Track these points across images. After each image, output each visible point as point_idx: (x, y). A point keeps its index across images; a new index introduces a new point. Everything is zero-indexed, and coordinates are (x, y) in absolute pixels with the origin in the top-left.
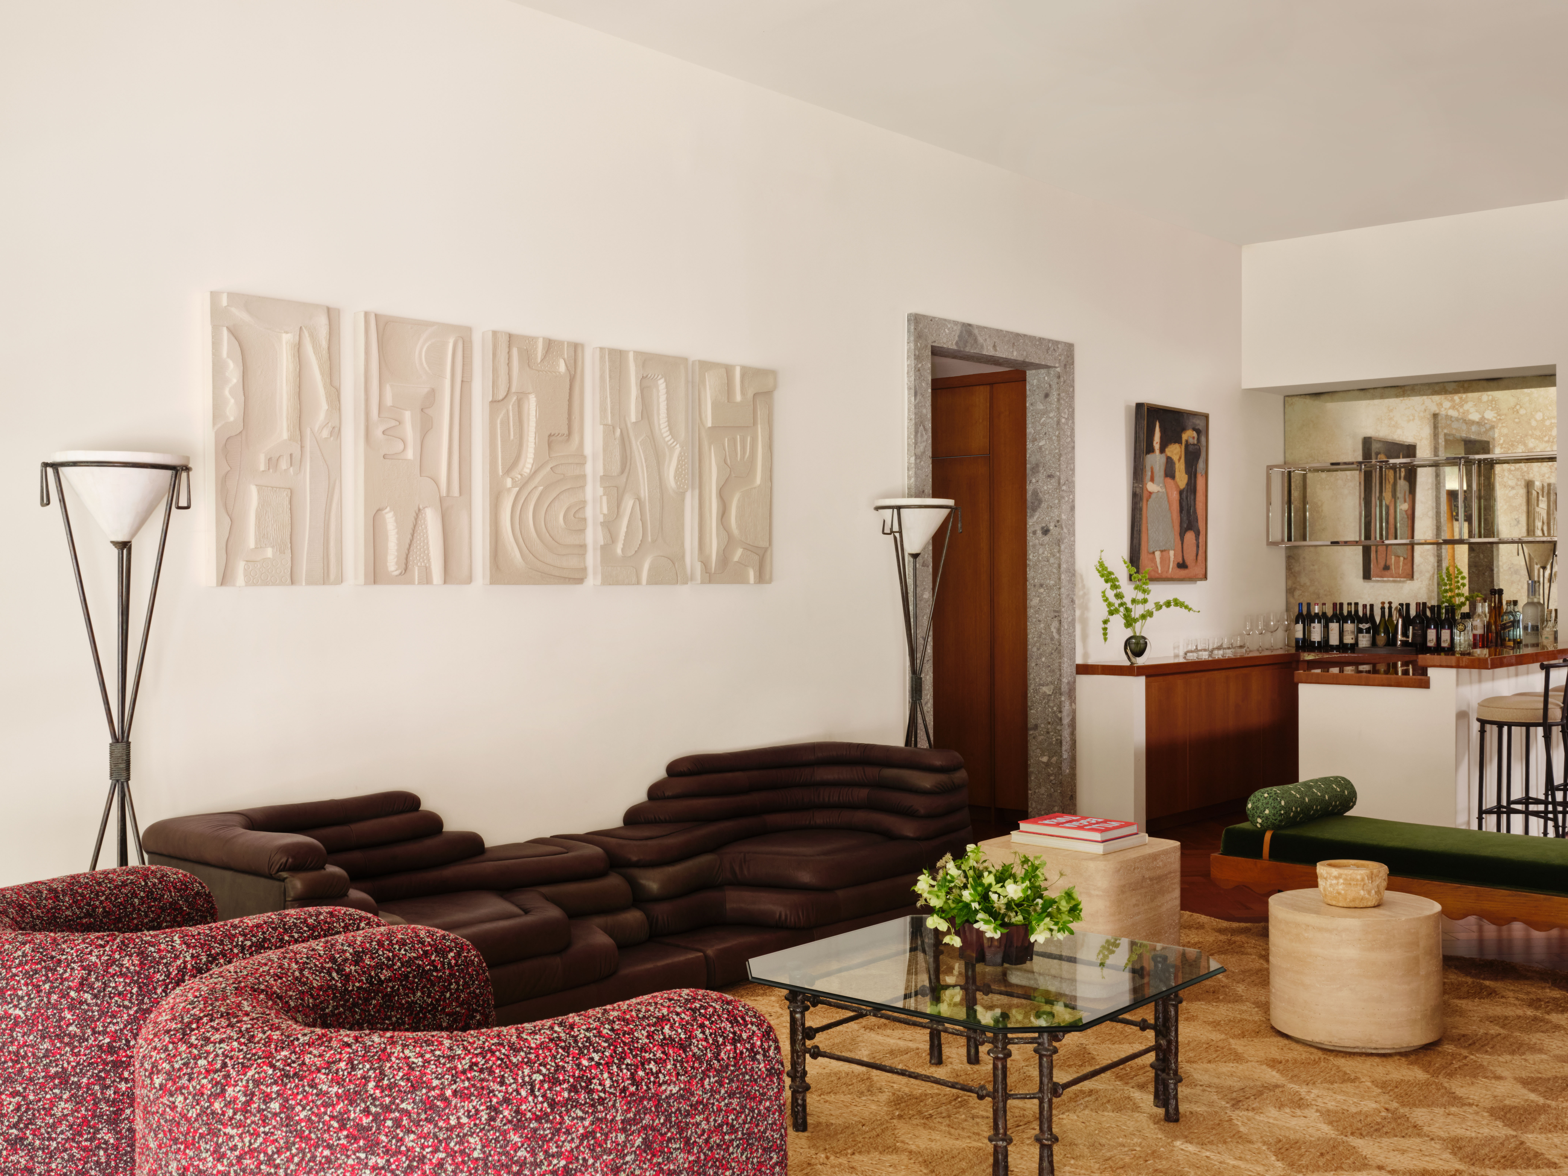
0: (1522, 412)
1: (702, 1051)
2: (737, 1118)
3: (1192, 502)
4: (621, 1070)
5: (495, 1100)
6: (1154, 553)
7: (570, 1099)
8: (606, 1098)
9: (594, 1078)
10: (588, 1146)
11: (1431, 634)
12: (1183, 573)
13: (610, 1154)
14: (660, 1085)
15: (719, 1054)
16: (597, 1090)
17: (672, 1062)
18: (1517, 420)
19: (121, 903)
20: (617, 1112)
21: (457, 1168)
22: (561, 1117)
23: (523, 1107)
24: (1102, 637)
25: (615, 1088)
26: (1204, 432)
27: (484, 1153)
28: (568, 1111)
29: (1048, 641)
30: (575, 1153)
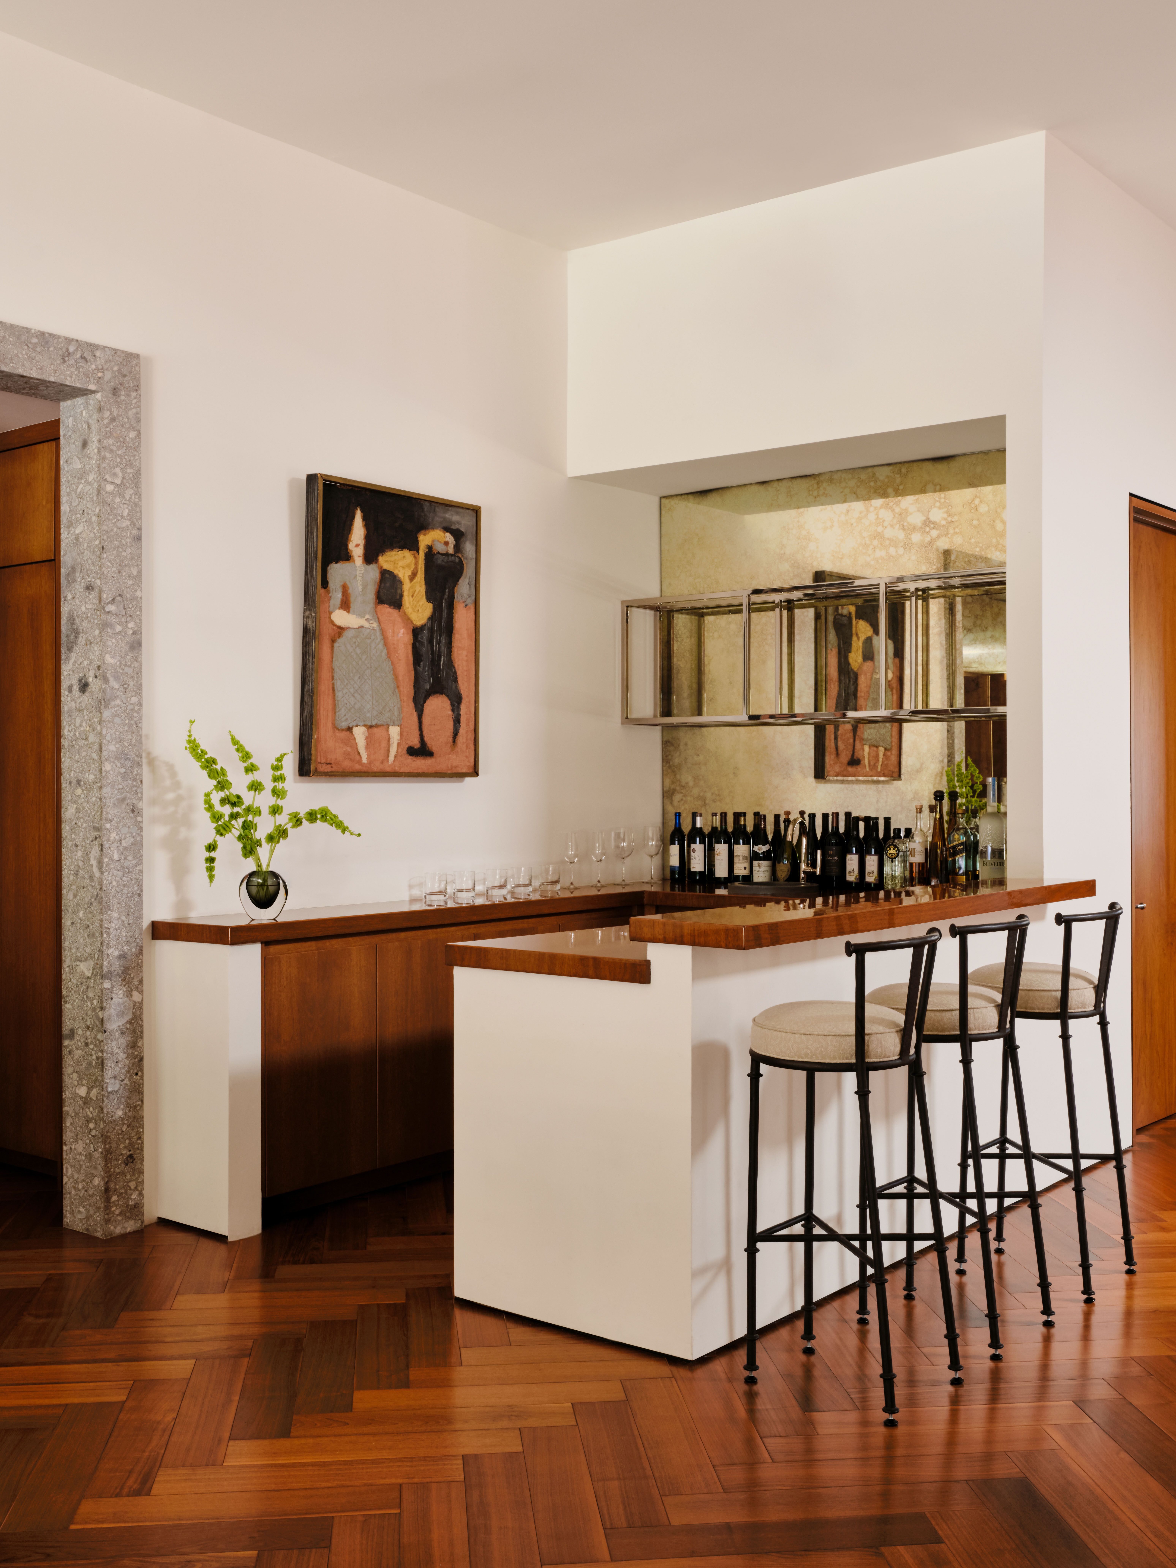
0: (983, 508)
3: (444, 649)
6: (349, 729)
11: (852, 861)
12: (421, 764)
18: (975, 522)
24: (206, 874)
26: (470, 535)
29: (87, 881)
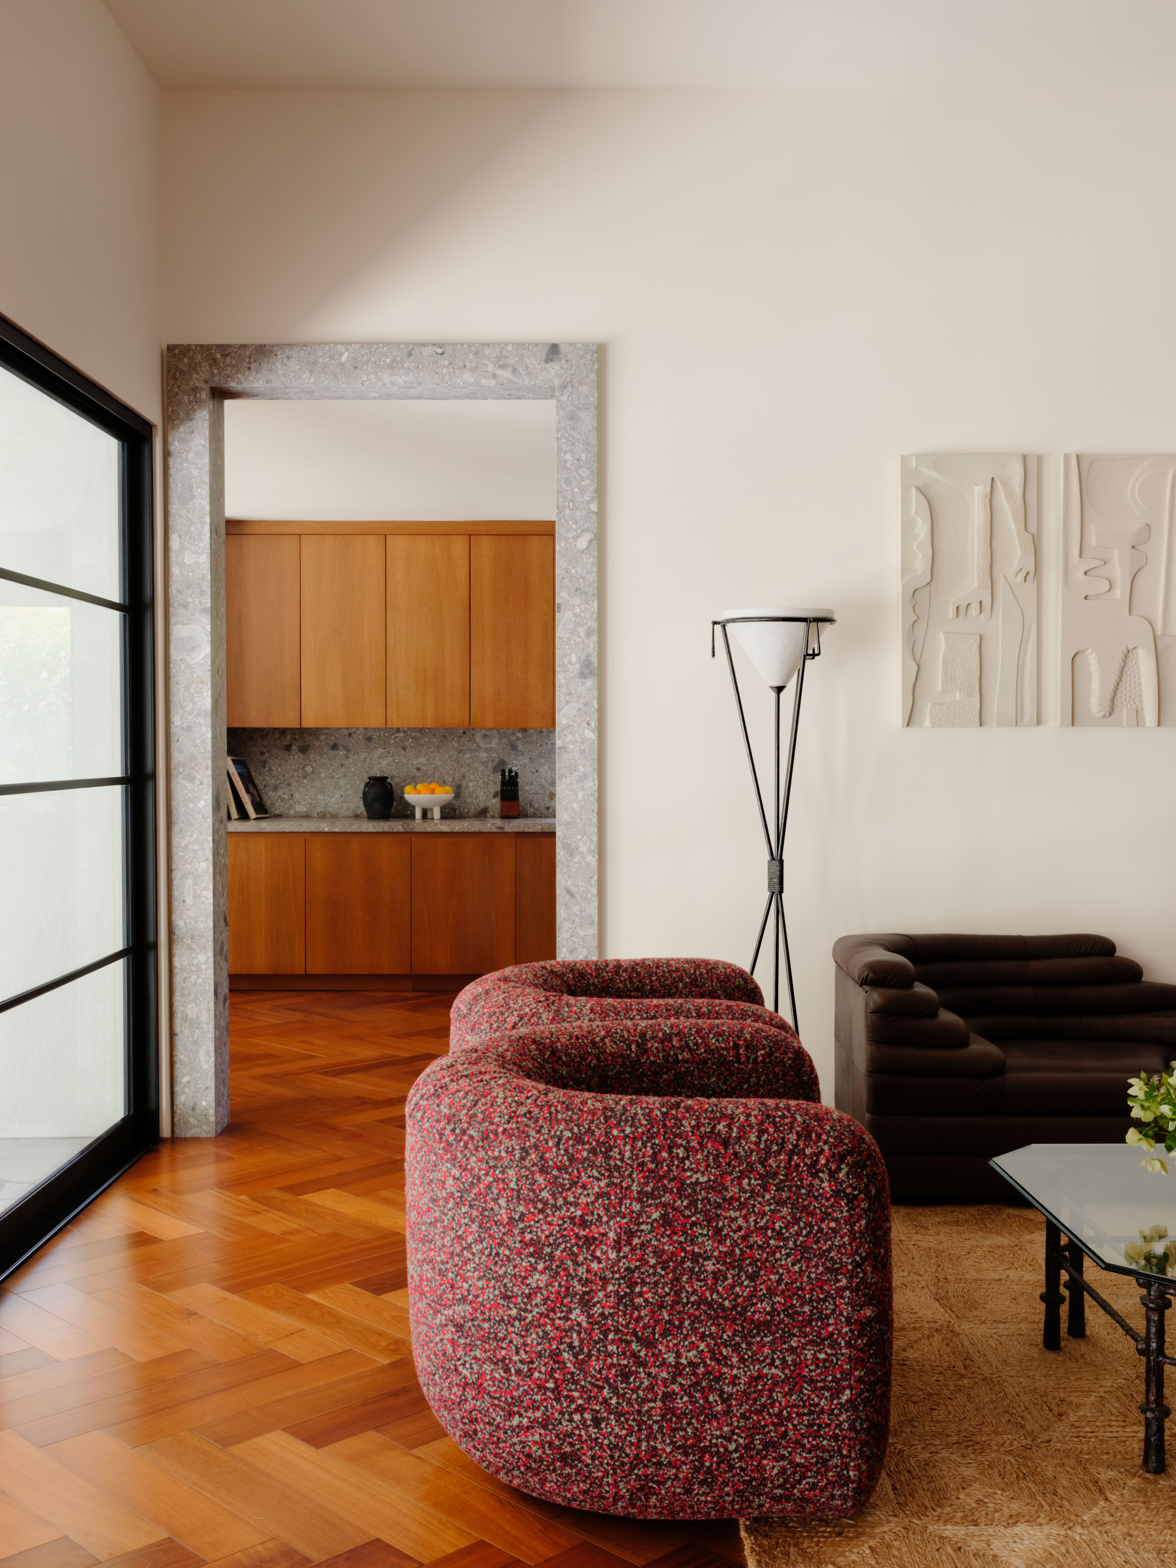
1: (746, 1152)
2: (787, 1227)
4: (645, 1147)
5: (528, 1144)
7: (587, 1159)
8: (622, 1167)
9: (616, 1147)
10: (603, 1205)
13: (624, 1217)
14: (685, 1171)
15: (766, 1160)
16: (615, 1158)
17: (705, 1153)
19: (668, 985)
20: (633, 1181)
21: (500, 1192)
22: (578, 1172)
23: (547, 1155)
25: (633, 1161)
27: (518, 1185)
28: (585, 1169)
30: (591, 1207)
